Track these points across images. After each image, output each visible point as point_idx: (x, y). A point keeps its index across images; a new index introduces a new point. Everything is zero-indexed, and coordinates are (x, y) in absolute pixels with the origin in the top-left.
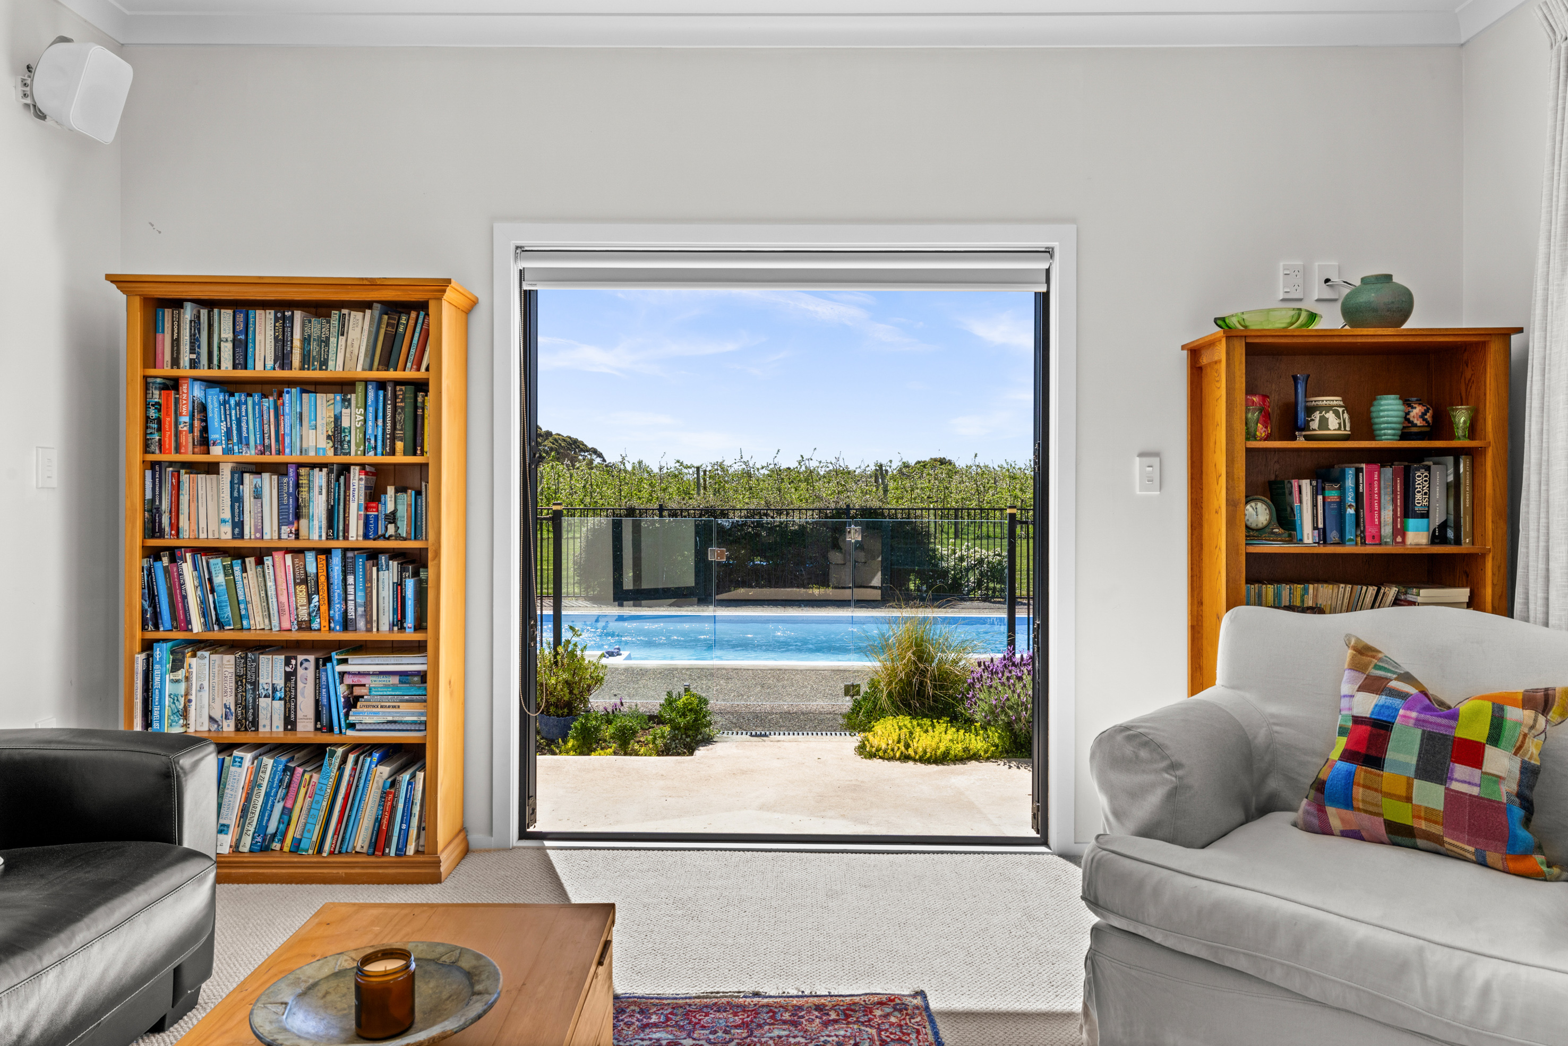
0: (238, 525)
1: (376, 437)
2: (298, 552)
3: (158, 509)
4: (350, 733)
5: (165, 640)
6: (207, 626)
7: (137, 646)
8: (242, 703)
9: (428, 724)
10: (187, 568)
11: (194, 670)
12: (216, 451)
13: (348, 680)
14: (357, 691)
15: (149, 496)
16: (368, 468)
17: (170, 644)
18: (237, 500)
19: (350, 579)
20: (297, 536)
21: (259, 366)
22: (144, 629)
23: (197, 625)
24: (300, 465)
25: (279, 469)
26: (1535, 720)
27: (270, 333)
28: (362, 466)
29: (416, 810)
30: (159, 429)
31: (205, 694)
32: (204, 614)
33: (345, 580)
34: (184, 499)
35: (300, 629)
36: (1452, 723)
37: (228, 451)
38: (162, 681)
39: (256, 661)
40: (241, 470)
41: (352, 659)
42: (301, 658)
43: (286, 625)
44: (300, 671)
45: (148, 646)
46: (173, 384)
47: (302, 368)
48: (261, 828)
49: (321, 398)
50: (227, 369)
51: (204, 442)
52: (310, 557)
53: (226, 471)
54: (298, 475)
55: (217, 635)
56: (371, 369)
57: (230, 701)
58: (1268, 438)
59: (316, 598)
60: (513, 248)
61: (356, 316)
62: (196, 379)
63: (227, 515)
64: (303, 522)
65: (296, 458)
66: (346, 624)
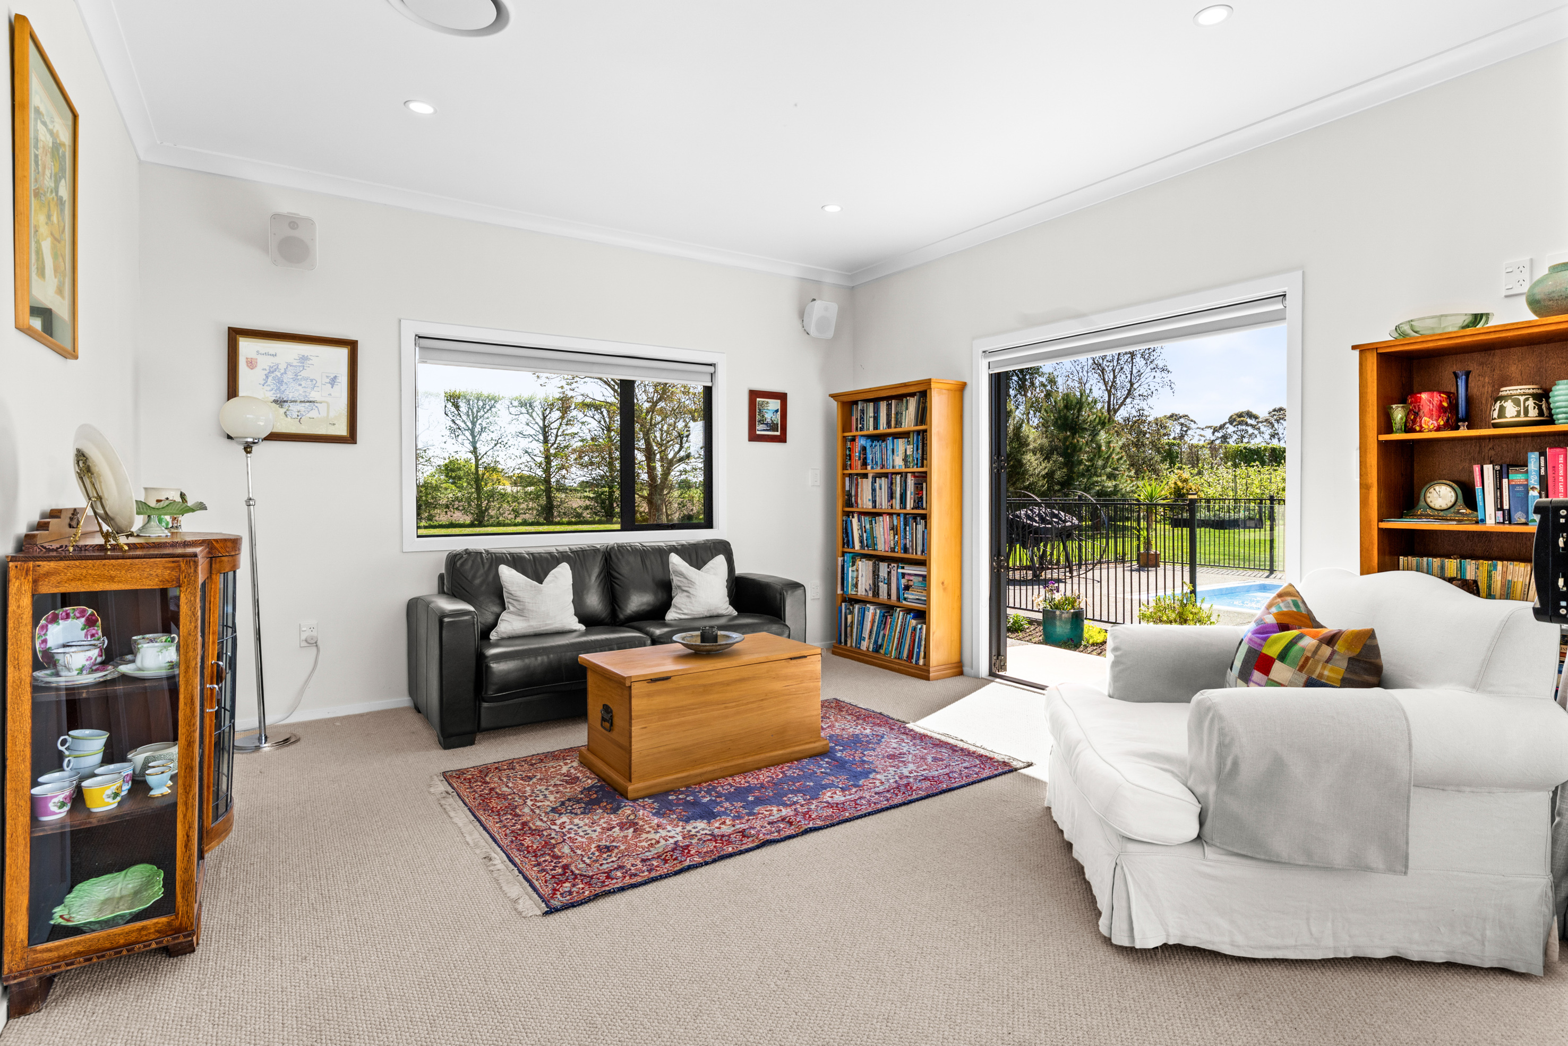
0: (874, 502)
1: (917, 459)
2: (891, 514)
3: (851, 494)
4: (904, 602)
5: (850, 553)
6: (862, 547)
7: (840, 554)
8: (874, 584)
9: (927, 602)
10: (855, 521)
11: (860, 567)
12: (869, 467)
13: (907, 577)
14: (911, 583)
15: (847, 488)
16: (916, 474)
17: (851, 555)
18: (874, 490)
19: (908, 528)
20: (892, 508)
21: (881, 428)
22: (843, 547)
23: (857, 546)
24: (893, 473)
25: (885, 475)
26: (1318, 648)
27: (885, 412)
28: (913, 473)
29: (923, 643)
30: (850, 459)
31: (864, 579)
32: (861, 542)
33: (905, 529)
34: (859, 490)
35: (891, 551)
36: (1262, 642)
37: (872, 468)
38: (848, 570)
39: (878, 565)
40: (874, 478)
41: (906, 567)
42: (893, 565)
43: (887, 549)
44: (892, 571)
45: (843, 554)
46: (853, 439)
47: (896, 427)
48: (876, 642)
49: (900, 441)
50: (871, 431)
51: (865, 464)
52: (895, 516)
53: (870, 476)
54: (892, 478)
55: (866, 551)
56: (917, 425)
57: (871, 582)
58: (1438, 429)
59: (896, 537)
60: (980, 352)
61: (912, 399)
62: (862, 436)
63: (870, 498)
64: (894, 500)
65: (891, 470)
66: (906, 550)
